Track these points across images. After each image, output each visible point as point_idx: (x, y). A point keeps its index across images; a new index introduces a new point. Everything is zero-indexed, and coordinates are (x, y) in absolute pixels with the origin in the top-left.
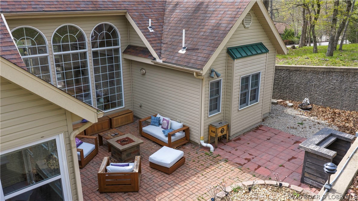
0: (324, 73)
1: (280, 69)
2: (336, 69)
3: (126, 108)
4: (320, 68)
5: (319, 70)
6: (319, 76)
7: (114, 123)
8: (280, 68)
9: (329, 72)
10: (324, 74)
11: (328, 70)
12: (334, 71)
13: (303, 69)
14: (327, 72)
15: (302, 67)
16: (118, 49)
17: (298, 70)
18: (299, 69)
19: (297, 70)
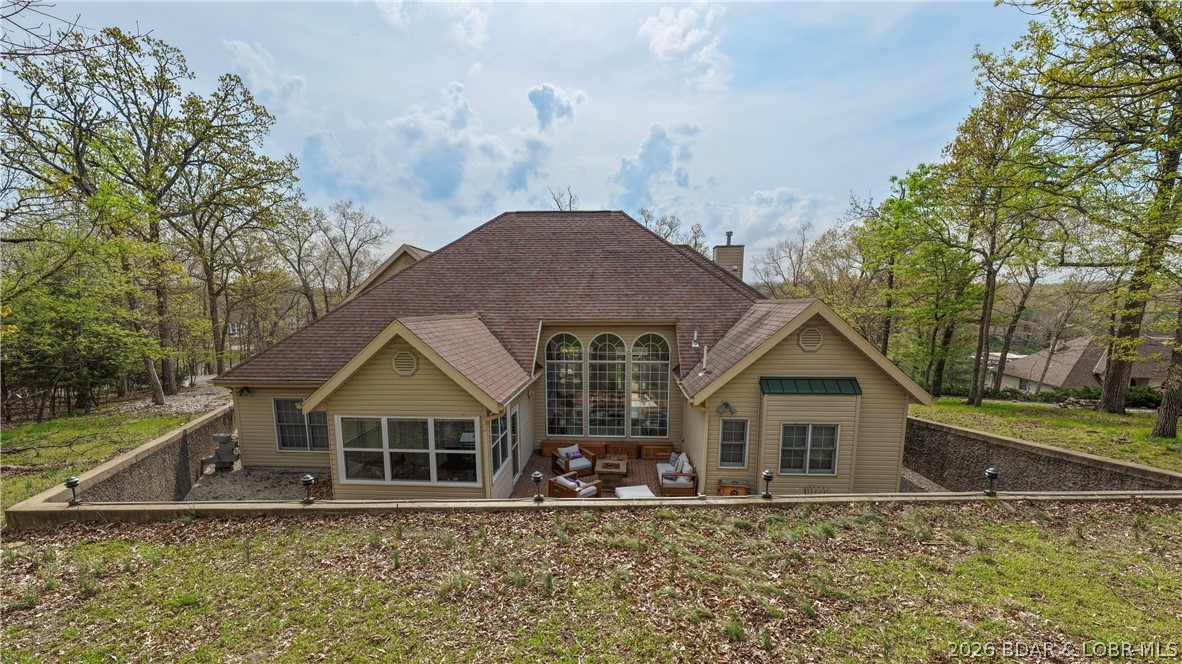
0: (1049, 461)
1: (974, 439)
2: (1073, 456)
3: (671, 440)
4: (1043, 449)
5: (1040, 453)
6: (1041, 467)
7: (644, 452)
8: (972, 437)
9: (1060, 461)
10: (1049, 464)
11: (1057, 456)
12: (1070, 462)
13: (1011, 445)
14: (1055, 460)
15: (1009, 442)
16: (667, 365)
17: (1003, 447)
18: (1004, 444)
19: (1001, 446)
